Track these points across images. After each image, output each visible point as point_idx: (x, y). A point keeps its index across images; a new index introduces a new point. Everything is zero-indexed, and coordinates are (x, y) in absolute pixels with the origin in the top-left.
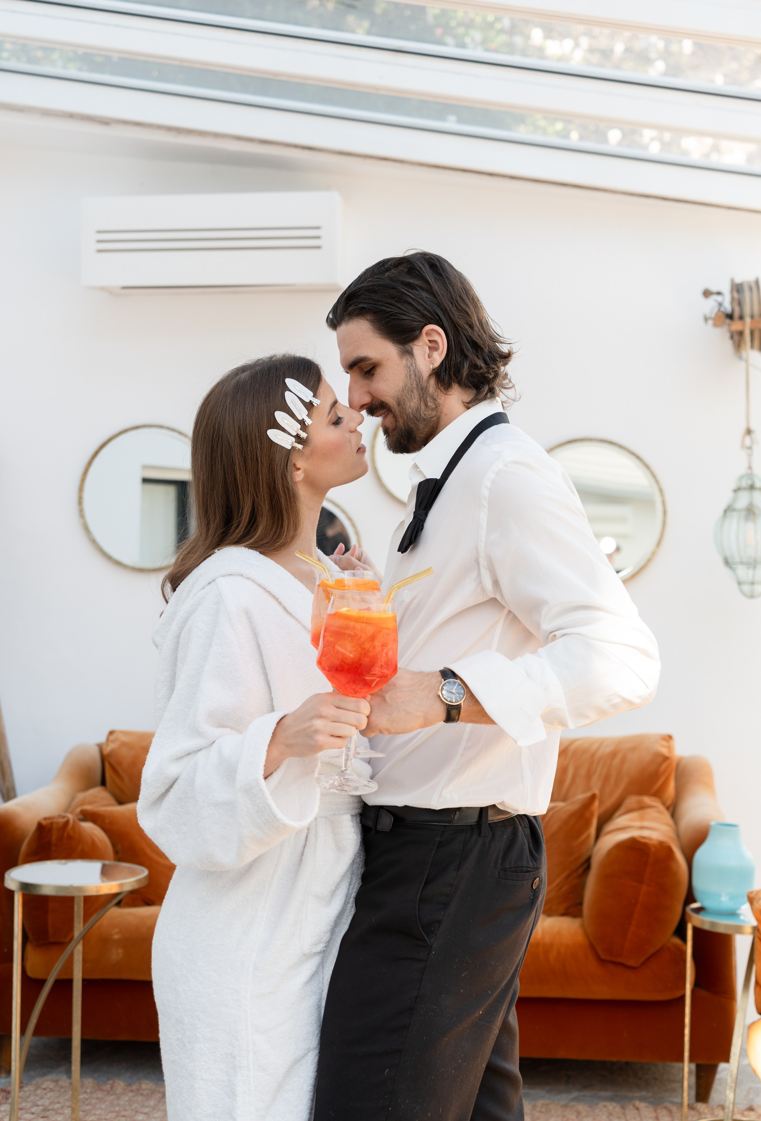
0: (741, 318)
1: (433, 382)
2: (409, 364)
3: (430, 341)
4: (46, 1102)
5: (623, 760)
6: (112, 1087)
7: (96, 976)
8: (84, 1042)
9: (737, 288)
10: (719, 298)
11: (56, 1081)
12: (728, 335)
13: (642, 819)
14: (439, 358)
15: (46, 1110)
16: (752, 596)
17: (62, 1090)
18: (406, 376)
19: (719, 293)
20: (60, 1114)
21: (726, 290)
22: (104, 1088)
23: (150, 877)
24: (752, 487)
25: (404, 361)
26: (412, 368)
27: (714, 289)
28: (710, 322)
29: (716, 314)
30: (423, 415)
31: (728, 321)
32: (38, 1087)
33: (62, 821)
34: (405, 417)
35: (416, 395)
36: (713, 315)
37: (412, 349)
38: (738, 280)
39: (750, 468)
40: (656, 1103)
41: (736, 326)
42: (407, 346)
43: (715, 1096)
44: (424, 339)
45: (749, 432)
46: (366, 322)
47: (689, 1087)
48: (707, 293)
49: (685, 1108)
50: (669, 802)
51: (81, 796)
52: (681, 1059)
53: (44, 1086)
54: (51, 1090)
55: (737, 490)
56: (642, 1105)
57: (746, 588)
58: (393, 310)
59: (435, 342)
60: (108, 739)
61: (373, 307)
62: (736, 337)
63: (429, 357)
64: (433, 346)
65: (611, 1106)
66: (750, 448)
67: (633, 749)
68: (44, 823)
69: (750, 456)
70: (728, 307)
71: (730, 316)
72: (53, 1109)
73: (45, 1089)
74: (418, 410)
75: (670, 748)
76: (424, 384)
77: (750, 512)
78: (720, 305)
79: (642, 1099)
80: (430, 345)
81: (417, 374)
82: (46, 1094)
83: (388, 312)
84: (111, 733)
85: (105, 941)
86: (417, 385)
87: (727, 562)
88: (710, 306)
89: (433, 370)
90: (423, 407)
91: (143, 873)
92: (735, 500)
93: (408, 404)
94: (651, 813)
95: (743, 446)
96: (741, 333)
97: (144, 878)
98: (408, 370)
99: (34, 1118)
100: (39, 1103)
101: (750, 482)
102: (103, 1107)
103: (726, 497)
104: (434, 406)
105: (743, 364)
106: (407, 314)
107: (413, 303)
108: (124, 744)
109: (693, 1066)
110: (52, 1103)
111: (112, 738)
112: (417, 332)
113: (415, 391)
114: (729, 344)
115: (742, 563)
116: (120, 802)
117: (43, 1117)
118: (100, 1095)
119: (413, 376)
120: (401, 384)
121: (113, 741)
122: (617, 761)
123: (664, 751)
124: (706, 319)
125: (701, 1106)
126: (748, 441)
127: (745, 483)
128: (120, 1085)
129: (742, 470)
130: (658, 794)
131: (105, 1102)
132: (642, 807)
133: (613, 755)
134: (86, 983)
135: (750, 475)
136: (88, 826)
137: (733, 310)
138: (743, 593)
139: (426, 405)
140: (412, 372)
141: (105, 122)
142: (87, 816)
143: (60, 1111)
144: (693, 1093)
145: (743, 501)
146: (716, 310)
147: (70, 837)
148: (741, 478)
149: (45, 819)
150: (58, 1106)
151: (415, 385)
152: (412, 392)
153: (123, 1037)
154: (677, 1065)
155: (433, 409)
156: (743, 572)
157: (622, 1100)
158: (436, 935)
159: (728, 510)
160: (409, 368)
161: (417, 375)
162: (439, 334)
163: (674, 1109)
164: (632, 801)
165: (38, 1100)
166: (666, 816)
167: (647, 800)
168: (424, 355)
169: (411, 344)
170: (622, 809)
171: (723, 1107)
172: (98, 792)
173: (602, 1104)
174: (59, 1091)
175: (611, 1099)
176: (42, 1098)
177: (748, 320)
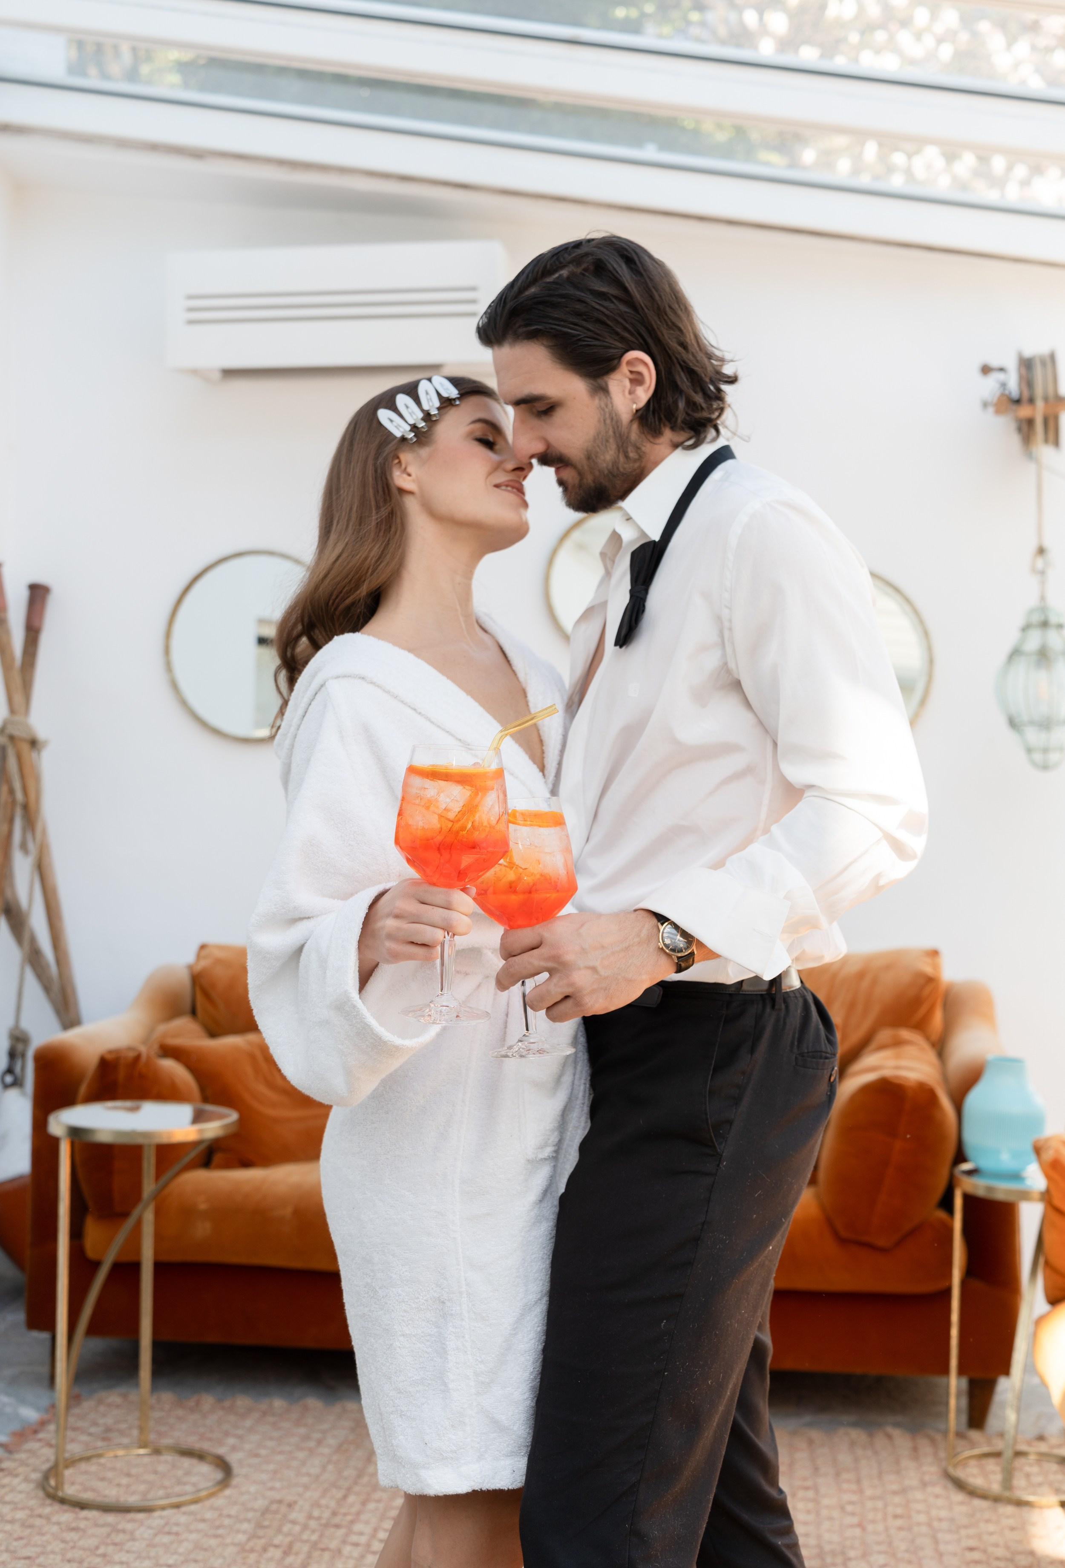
0: (1031, 401)
1: (635, 427)
2: (603, 405)
3: (631, 372)
4: (109, 1421)
5: (875, 982)
6: (198, 1403)
7: (177, 1257)
8: (157, 1345)
9: (1027, 364)
10: (1001, 376)
12: (1013, 426)
13: (898, 1057)
14: (644, 395)
15: (107, 1431)
16: (1045, 767)
17: (131, 1406)
18: (599, 421)
19: (1001, 370)
21: (1012, 365)
23: (241, 1121)
24: (1045, 624)
25: (597, 401)
26: (607, 410)
27: (994, 363)
28: (991, 410)
29: (999, 399)
30: (621, 470)
31: (1014, 407)
32: (100, 1402)
33: (131, 1055)
34: (597, 473)
35: (613, 445)
36: (995, 400)
37: (607, 385)
38: (1028, 353)
39: (1043, 598)
40: (915, 1429)
41: (1025, 411)
42: (600, 381)
43: (993, 1422)
44: (624, 369)
45: (1041, 551)
46: (542, 348)
47: (958, 1410)
48: (986, 370)
49: (952, 1436)
50: (935, 1036)
51: (162, 1028)
52: (945, 1371)
53: (106, 1401)
54: (118, 1406)
55: (1026, 628)
56: (896, 1433)
57: (1038, 757)
58: (580, 333)
59: (640, 374)
60: (199, 956)
61: (552, 329)
62: (1025, 428)
63: (630, 393)
64: (637, 380)
65: (856, 1434)
66: (1042, 573)
67: (888, 967)
68: (109, 1057)
69: (1043, 583)
70: (1013, 386)
71: (1018, 402)
72: (120, 1431)
73: (107, 1405)
74: (615, 463)
75: (936, 967)
76: (624, 430)
77: (1043, 656)
78: (1004, 385)
79: (897, 1425)
80: (632, 376)
81: (615, 418)
82: (109, 1411)
83: (574, 336)
84: (203, 947)
85: (188, 1212)
86: (614, 433)
87: (1013, 723)
88: (989, 387)
89: (637, 411)
90: (622, 459)
91: (233, 1116)
92: (1022, 641)
93: (602, 457)
94: (910, 1050)
95: (1034, 570)
96: (1030, 422)
97: (233, 1123)
98: (602, 412)
99: (91, 1441)
100: (101, 1423)
101: (1042, 618)
102: (183, 1427)
103: (1010, 637)
104: (637, 457)
105: (1032, 467)
106: (599, 338)
107: (609, 322)
108: (219, 961)
109: (964, 1382)
111: (204, 953)
112: (616, 362)
113: (611, 440)
114: (1015, 440)
115: (1032, 723)
116: (213, 1034)
118: (182, 1413)
119: (608, 421)
120: (592, 432)
121: (206, 958)
122: (866, 983)
123: (928, 970)
124: (985, 405)
125: (974, 1434)
126: (1040, 563)
127: (1036, 618)
128: (208, 1400)
129: (1032, 601)
130: (920, 1026)
132: (897, 1043)
133: (861, 975)
134: (159, 1267)
135: (1043, 608)
136: (169, 1065)
137: (1021, 394)
138: (1035, 764)
139: (627, 457)
140: (607, 415)
141: (197, 154)
142: (168, 1051)
144: (964, 1418)
145: (1033, 642)
146: (998, 394)
147: (142, 1076)
148: (1031, 612)
149: (110, 1052)
151: (611, 433)
152: (607, 441)
153: (213, 1338)
154: (940, 1380)
155: (635, 461)
156: (1033, 736)
157: (870, 1427)
158: (726, 1141)
159: (1016, 653)
160: (603, 410)
161: (613, 419)
162: (646, 364)
163: (938, 1437)
164: (885, 1035)
166: (931, 1055)
167: (905, 1034)
168: (624, 391)
169: (606, 378)
170: (873, 1045)
171: (1001, 1435)
172: (184, 1023)
173: (842, 1431)
174: (126, 1407)
175: (855, 1425)
177: (1040, 404)
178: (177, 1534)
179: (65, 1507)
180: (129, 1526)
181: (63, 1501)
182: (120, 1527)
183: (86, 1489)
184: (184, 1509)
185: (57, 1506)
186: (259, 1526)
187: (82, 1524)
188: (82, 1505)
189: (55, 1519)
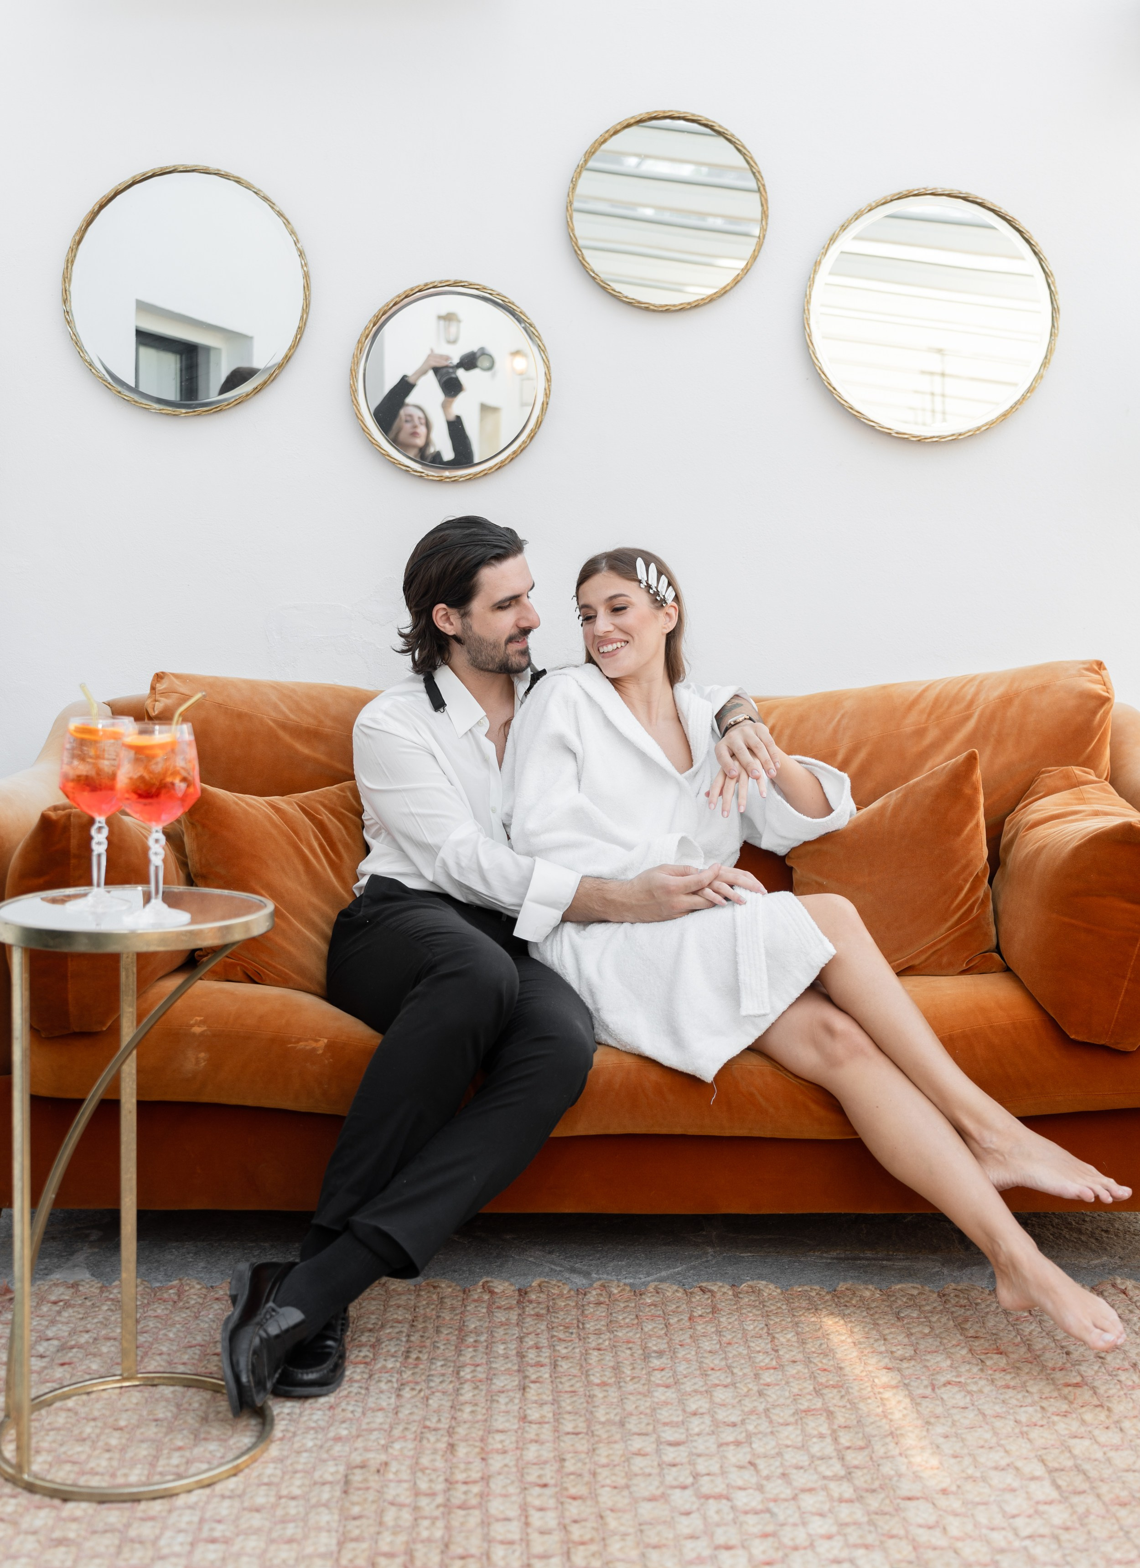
4: (62, 1330)
5: (1024, 708)
6: (180, 1291)
11: (75, 1285)
15: (64, 1348)
17: (88, 1303)
20: (95, 1355)
22: (165, 1296)
53: (53, 1298)
54: (67, 1305)
60: (153, 688)
67: (1041, 689)
72: (80, 1347)
73: (55, 1303)
75: (1106, 685)
82: (59, 1313)
84: (159, 677)
85: (176, 1036)
91: (264, 908)
94: (1086, 791)
97: (265, 919)
99: (45, 1368)
100: (50, 1333)
102: (171, 1335)
110: (73, 1332)
111: (160, 687)
117: (63, 1364)
118: (161, 1310)
121: (163, 693)
123: (1096, 688)
130: (1090, 762)
131: (173, 1325)
132: (1073, 784)
143: (92, 1349)
150: (84, 1338)
164: (1052, 774)
165: (47, 1327)
174: (81, 1305)
176: (53, 1322)
178: (226, 1541)
179: (37, 1498)
180: (147, 1530)
181: (31, 1488)
182: (132, 1533)
183: (60, 1461)
184: (218, 1488)
185: (25, 1498)
186: (346, 1517)
187: (72, 1531)
188: (65, 1496)
189: (26, 1522)
